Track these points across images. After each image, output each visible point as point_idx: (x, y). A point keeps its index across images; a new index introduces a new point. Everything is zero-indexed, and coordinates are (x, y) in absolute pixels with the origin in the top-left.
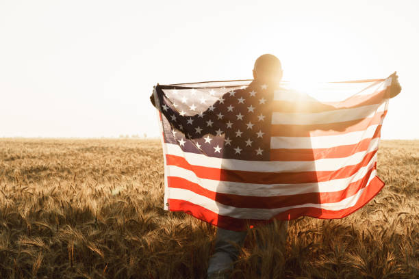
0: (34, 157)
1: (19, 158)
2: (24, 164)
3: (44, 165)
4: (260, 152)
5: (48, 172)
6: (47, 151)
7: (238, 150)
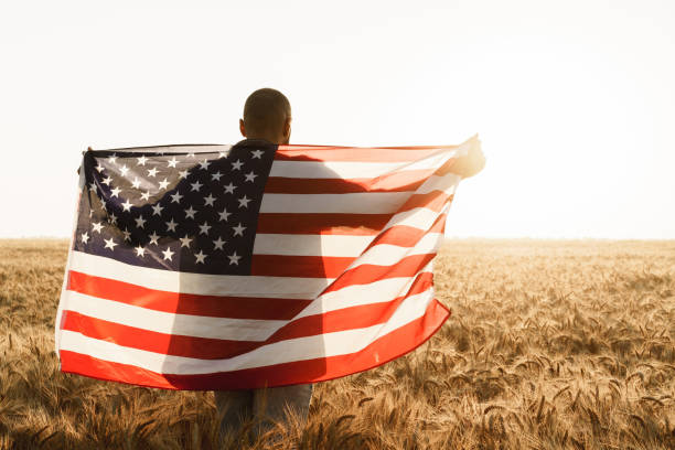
4: (234, 259)
7: (200, 257)
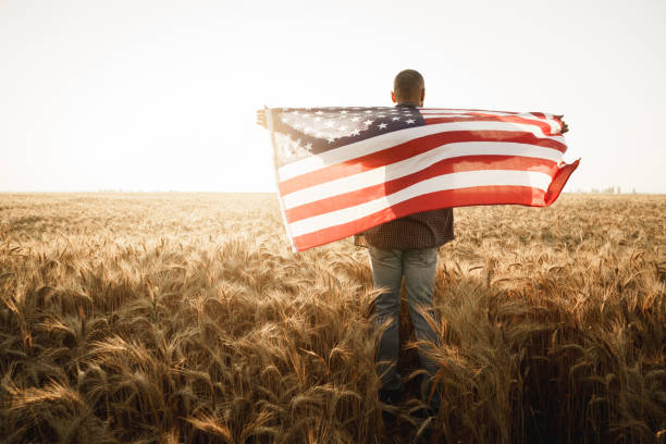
0: (25, 208)
1: (7, 208)
2: (13, 215)
3: (37, 215)
5: (43, 222)
6: (38, 202)
